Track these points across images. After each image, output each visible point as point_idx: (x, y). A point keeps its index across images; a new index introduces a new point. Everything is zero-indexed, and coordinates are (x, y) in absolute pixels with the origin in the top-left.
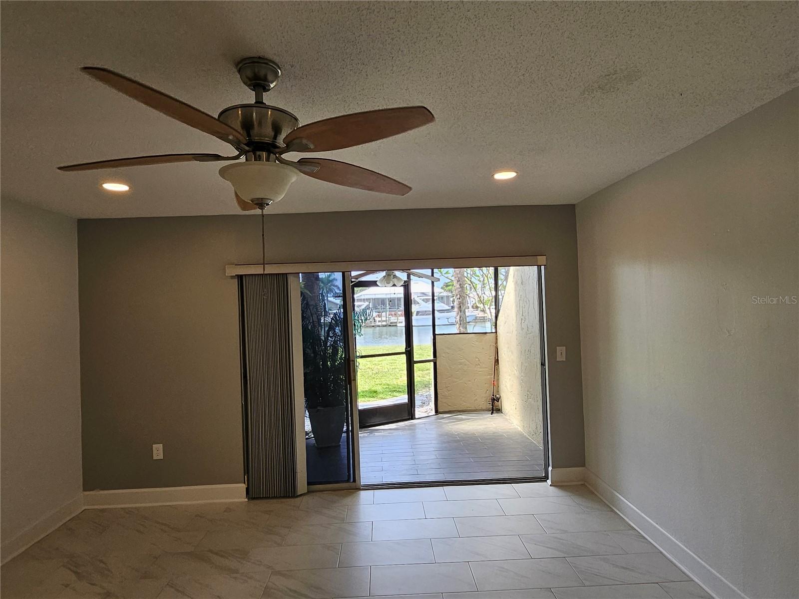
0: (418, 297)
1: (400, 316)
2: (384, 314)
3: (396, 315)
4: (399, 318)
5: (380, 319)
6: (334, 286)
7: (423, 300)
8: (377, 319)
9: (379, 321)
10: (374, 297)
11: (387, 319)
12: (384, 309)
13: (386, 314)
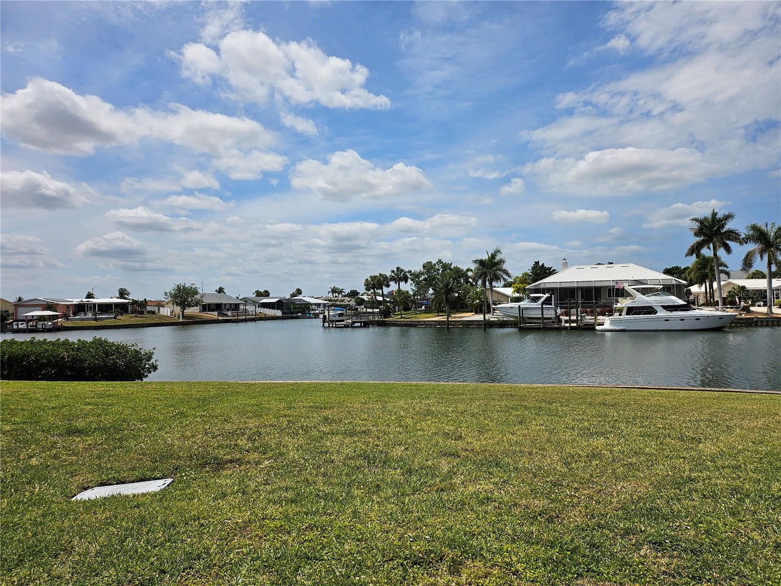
0: (629, 286)
1: (598, 315)
2: (573, 311)
3: (592, 312)
4: (599, 317)
5: (567, 318)
6: (501, 270)
7: (638, 290)
8: (564, 318)
9: (566, 322)
10: (558, 286)
11: (579, 318)
12: (574, 303)
13: (577, 311)
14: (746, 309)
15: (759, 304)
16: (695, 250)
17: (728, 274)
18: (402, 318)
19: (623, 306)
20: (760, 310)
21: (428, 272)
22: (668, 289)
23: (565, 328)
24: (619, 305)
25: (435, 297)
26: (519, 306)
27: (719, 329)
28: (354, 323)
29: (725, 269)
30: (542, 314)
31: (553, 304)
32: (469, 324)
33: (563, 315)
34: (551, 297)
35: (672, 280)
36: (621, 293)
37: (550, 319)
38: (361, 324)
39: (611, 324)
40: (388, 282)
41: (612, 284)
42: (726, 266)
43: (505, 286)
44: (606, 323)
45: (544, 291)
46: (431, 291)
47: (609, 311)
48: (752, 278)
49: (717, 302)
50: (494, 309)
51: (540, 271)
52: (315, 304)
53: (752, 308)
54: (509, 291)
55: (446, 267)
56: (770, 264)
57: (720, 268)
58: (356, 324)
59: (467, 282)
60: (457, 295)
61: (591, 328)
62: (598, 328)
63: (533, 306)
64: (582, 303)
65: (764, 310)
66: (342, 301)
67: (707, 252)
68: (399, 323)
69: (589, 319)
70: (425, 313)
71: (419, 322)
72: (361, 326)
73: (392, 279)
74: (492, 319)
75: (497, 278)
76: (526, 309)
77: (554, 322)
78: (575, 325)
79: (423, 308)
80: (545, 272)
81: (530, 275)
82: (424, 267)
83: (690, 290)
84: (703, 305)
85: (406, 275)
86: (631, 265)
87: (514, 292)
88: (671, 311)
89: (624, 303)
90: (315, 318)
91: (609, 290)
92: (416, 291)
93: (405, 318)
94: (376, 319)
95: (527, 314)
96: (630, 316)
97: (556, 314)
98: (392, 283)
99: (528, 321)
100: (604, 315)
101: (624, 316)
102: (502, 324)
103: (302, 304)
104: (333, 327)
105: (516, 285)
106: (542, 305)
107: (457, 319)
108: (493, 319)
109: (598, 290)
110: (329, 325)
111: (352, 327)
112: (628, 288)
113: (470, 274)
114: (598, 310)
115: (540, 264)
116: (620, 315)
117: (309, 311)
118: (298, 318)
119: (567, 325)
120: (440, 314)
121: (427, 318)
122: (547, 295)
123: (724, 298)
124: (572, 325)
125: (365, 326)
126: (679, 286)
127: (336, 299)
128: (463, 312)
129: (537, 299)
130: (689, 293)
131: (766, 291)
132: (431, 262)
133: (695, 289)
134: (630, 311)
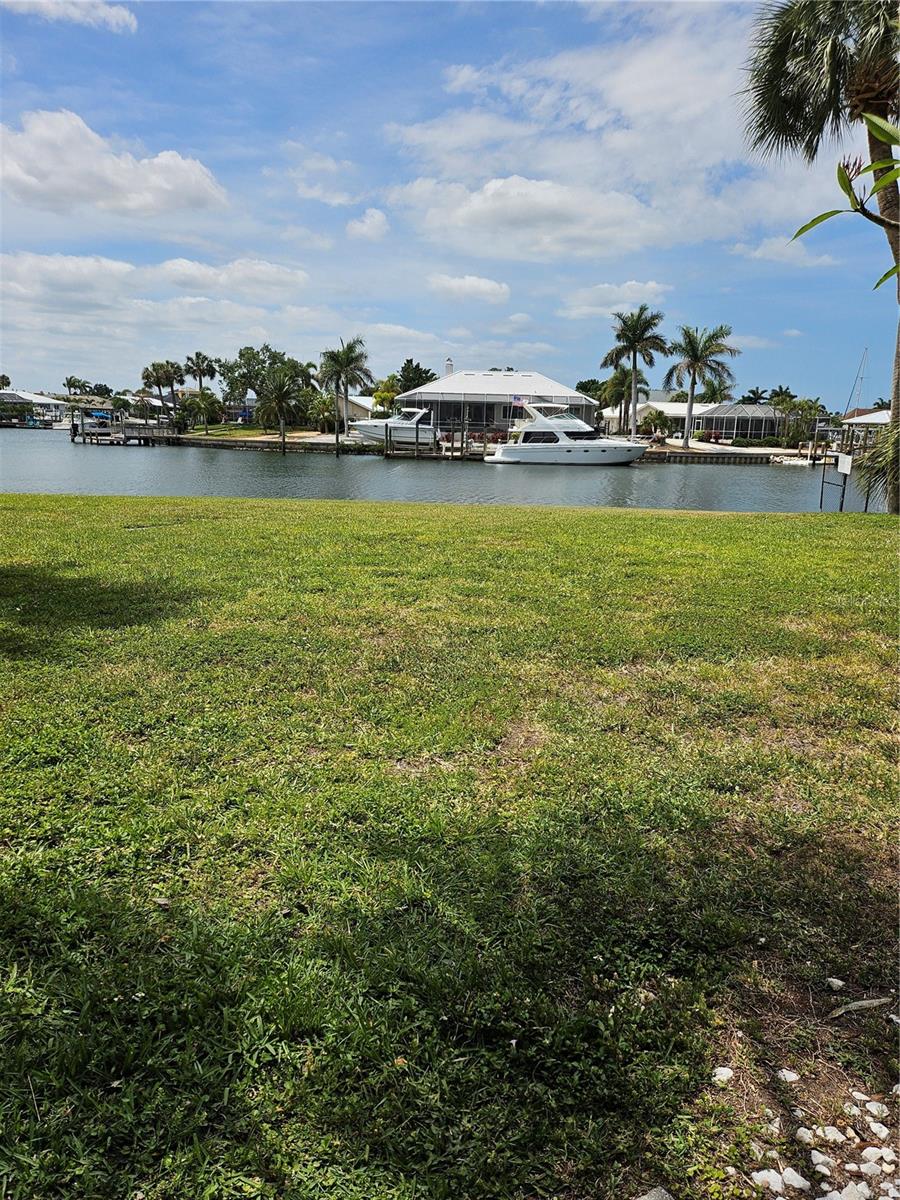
0: (529, 403)
1: (489, 442)
2: (458, 435)
3: (482, 438)
4: (489, 445)
5: (449, 445)
6: (360, 369)
7: (539, 409)
8: (445, 444)
9: (447, 449)
10: (440, 398)
11: (464, 445)
12: (459, 425)
13: (463, 435)
14: (661, 441)
15: (675, 435)
16: (613, 359)
17: (646, 393)
18: (207, 434)
19: (519, 430)
20: (675, 442)
21: (248, 364)
22: (575, 410)
23: (446, 458)
24: (515, 429)
25: (262, 404)
26: (387, 425)
27: (626, 464)
28: (129, 438)
29: (646, 387)
30: (417, 437)
31: (432, 424)
32: (312, 448)
33: (443, 440)
34: (430, 413)
35: (582, 398)
36: (519, 413)
37: (427, 444)
38: (140, 442)
39: (503, 454)
40: (181, 376)
41: (508, 400)
42: (647, 384)
43: (362, 394)
44: (498, 452)
45: (420, 404)
46: (251, 394)
47: (502, 437)
48: (676, 401)
49: (630, 430)
50: (350, 427)
51: (415, 375)
52: (41, 405)
53: (668, 441)
54: (368, 402)
55: (276, 357)
56: (694, 383)
57: (639, 386)
58: (132, 441)
59: (308, 384)
60: (293, 402)
61: (478, 459)
62: (487, 458)
63: (404, 426)
64: (469, 425)
65: (680, 442)
66: (90, 402)
67: (626, 363)
68: (203, 442)
69: (476, 447)
70: (243, 429)
71: (236, 441)
72: (140, 445)
73: (189, 370)
74: (346, 443)
75: (353, 381)
76: (396, 429)
77: (431, 449)
78: (458, 454)
79: (240, 420)
80: (421, 376)
81: (399, 380)
82: (241, 355)
83: (601, 413)
84: (615, 434)
85: (211, 366)
86: (535, 375)
87: (377, 403)
88: (575, 439)
89: (521, 426)
90: (45, 428)
91: (505, 408)
92: (228, 394)
93: (212, 435)
94: (165, 435)
95: (397, 437)
96: (527, 444)
97: (435, 438)
98: (188, 378)
99: (398, 446)
100: (496, 442)
101: (521, 444)
102: (361, 450)
103: (15, 403)
104: (92, 443)
105: (379, 393)
106: (417, 425)
107: (296, 440)
108: (349, 443)
109: (491, 406)
110: (84, 440)
111: (125, 444)
112: (529, 407)
113: (312, 371)
114: (490, 435)
115: (415, 364)
116: (516, 442)
117: (32, 417)
118: (13, 426)
119: (449, 454)
120: (268, 431)
121: (248, 436)
122: (425, 411)
123: (638, 426)
124: (455, 454)
125: (146, 444)
126: (589, 407)
127: (77, 397)
128: (302, 430)
129: (412, 415)
130: (600, 417)
131: (684, 419)
132: (251, 348)
133: (607, 412)
134: (528, 437)
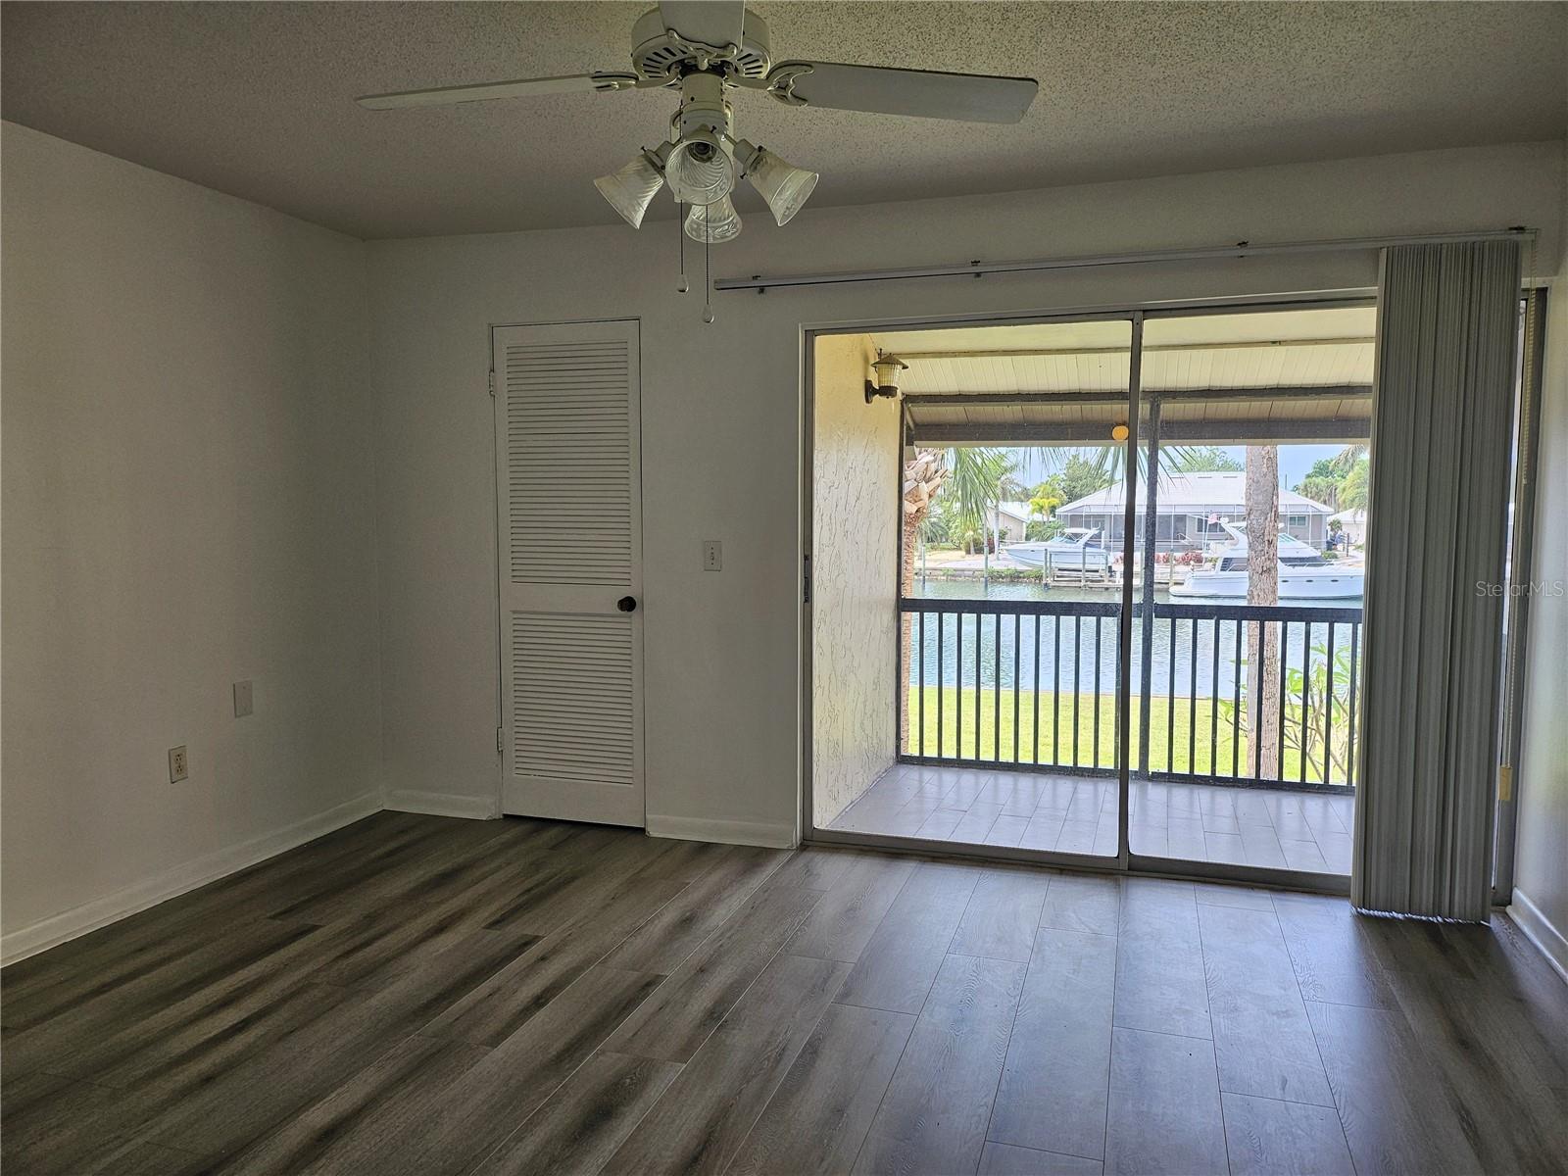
0: (1229, 522)
1: (1177, 565)
3: (1168, 560)
4: (1178, 568)
10: (1114, 511)
19: (1217, 555)
24: (1211, 553)
26: (1047, 549)
30: (1084, 563)
31: (1103, 547)
32: (955, 574)
33: (1117, 565)
34: (1101, 533)
37: (1095, 570)
41: (1204, 511)
44: (1188, 582)
45: (1088, 522)
50: (1001, 551)
54: (1024, 510)
63: (1068, 550)
74: (996, 567)
76: (1057, 553)
88: (1293, 566)
89: (1219, 549)
91: (1200, 520)
95: (1058, 563)
96: (1227, 573)
99: (1060, 573)
100: (1187, 565)
101: (1217, 572)
102: (1014, 576)
105: (1037, 499)
106: (1084, 547)
107: (937, 565)
108: (999, 567)
109: (1181, 519)
112: (1230, 526)
114: (1179, 555)
116: (1212, 569)
122: (1094, 531)
128: (943, 550)
129: (1076, 537)
134: (1229, 564)
